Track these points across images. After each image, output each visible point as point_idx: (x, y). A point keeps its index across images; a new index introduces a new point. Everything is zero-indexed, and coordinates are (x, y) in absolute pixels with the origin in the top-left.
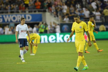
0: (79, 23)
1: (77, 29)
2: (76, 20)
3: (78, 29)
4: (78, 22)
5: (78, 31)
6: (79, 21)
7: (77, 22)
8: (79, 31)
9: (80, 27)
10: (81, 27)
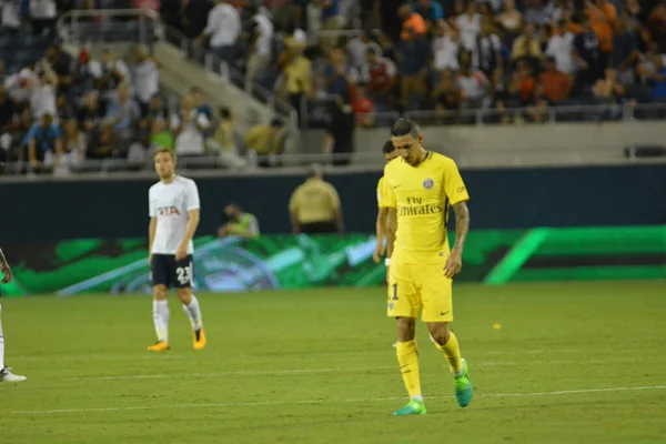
0: (415, 163)
1: (411, 196)
2: (406, 147)
3: (417, 196)
4: (415, 156)
5: (417, 205)
6: (420, 152)
7: (408, 159)
8: (424, 204)
9: (424, 183)
10: (432, 182)
